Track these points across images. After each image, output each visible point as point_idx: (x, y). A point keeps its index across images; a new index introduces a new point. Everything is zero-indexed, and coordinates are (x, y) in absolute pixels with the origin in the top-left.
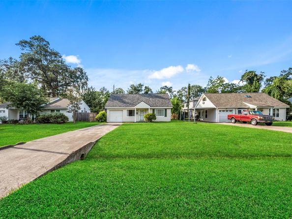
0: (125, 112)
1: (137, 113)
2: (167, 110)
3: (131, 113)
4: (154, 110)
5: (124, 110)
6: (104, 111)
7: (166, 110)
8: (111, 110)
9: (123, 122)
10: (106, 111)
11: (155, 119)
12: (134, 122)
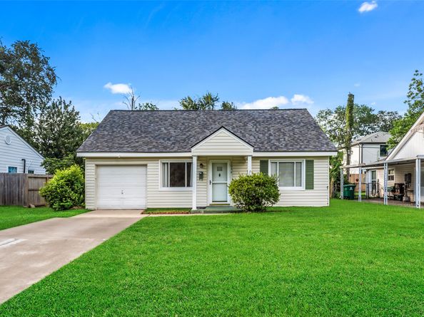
0: (157, 172)
1: (201, 176)
2: (317, 164)
3: (179, 176)
4: (264, 163)
5: (151, 165)
6: (74, 169)
7: (310, 163)
8: (101, 164)
9: (148, 211)
10: (82, 168)
11: (276, 197)
12: (188, 210)
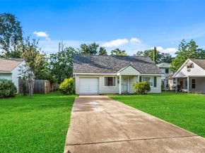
0: (102, 80)
5: (100, 78)
6: (71, 79)
10: (74, 79)
12: (118, 94)
